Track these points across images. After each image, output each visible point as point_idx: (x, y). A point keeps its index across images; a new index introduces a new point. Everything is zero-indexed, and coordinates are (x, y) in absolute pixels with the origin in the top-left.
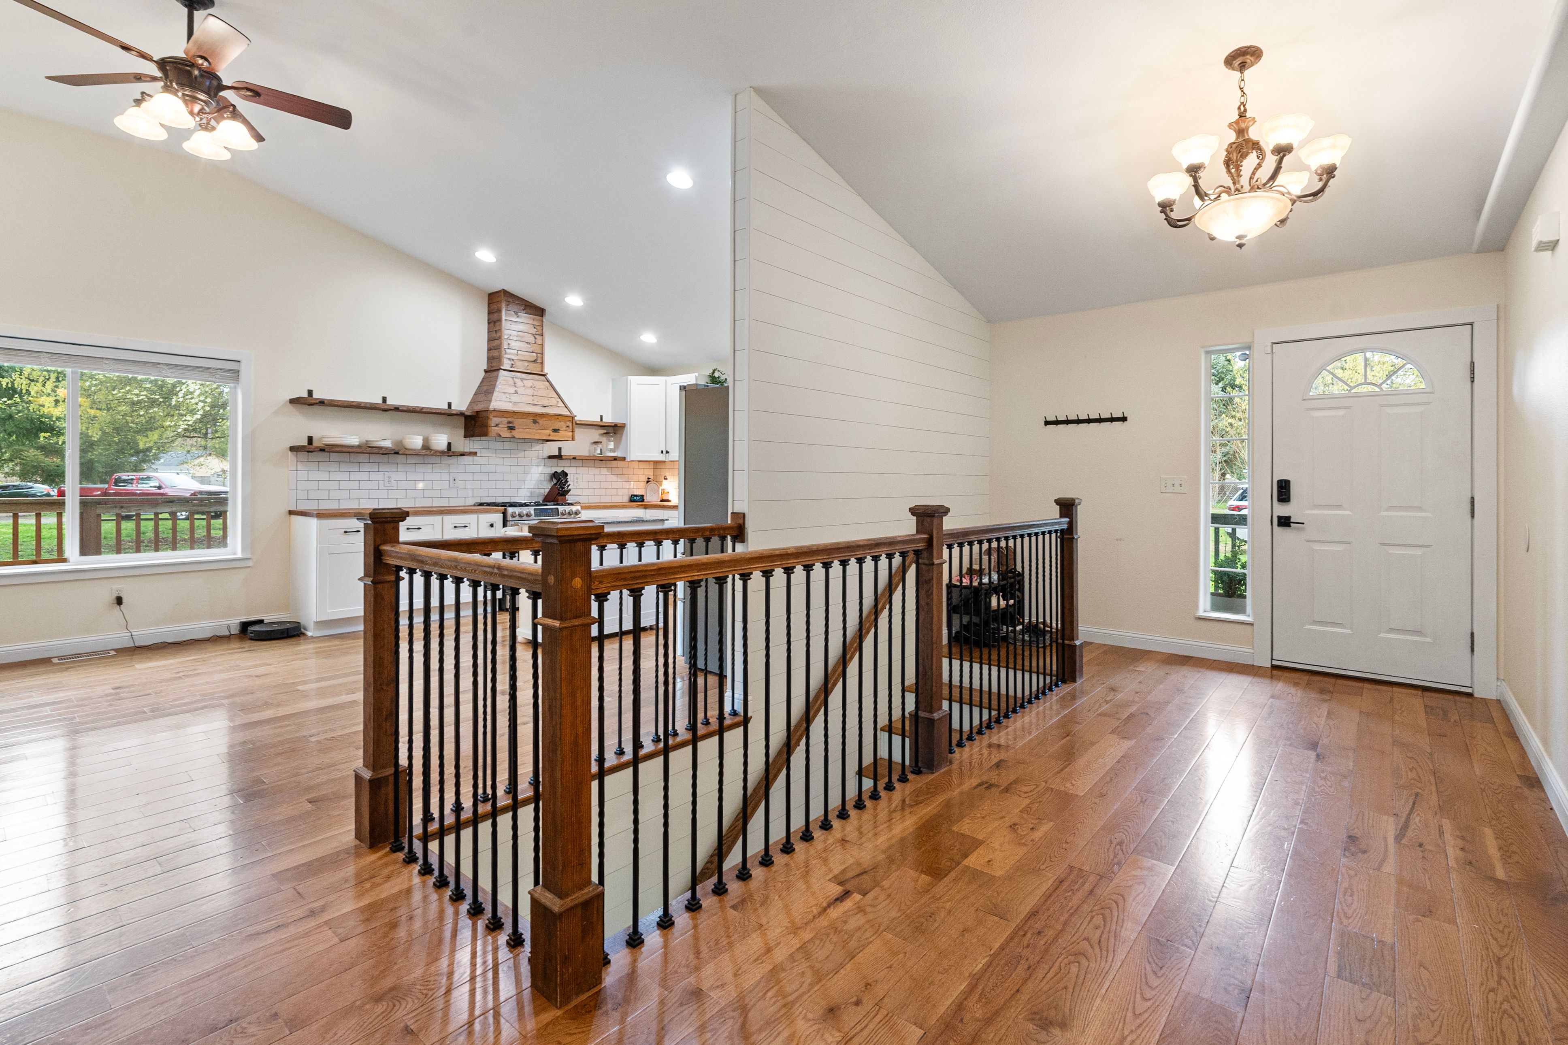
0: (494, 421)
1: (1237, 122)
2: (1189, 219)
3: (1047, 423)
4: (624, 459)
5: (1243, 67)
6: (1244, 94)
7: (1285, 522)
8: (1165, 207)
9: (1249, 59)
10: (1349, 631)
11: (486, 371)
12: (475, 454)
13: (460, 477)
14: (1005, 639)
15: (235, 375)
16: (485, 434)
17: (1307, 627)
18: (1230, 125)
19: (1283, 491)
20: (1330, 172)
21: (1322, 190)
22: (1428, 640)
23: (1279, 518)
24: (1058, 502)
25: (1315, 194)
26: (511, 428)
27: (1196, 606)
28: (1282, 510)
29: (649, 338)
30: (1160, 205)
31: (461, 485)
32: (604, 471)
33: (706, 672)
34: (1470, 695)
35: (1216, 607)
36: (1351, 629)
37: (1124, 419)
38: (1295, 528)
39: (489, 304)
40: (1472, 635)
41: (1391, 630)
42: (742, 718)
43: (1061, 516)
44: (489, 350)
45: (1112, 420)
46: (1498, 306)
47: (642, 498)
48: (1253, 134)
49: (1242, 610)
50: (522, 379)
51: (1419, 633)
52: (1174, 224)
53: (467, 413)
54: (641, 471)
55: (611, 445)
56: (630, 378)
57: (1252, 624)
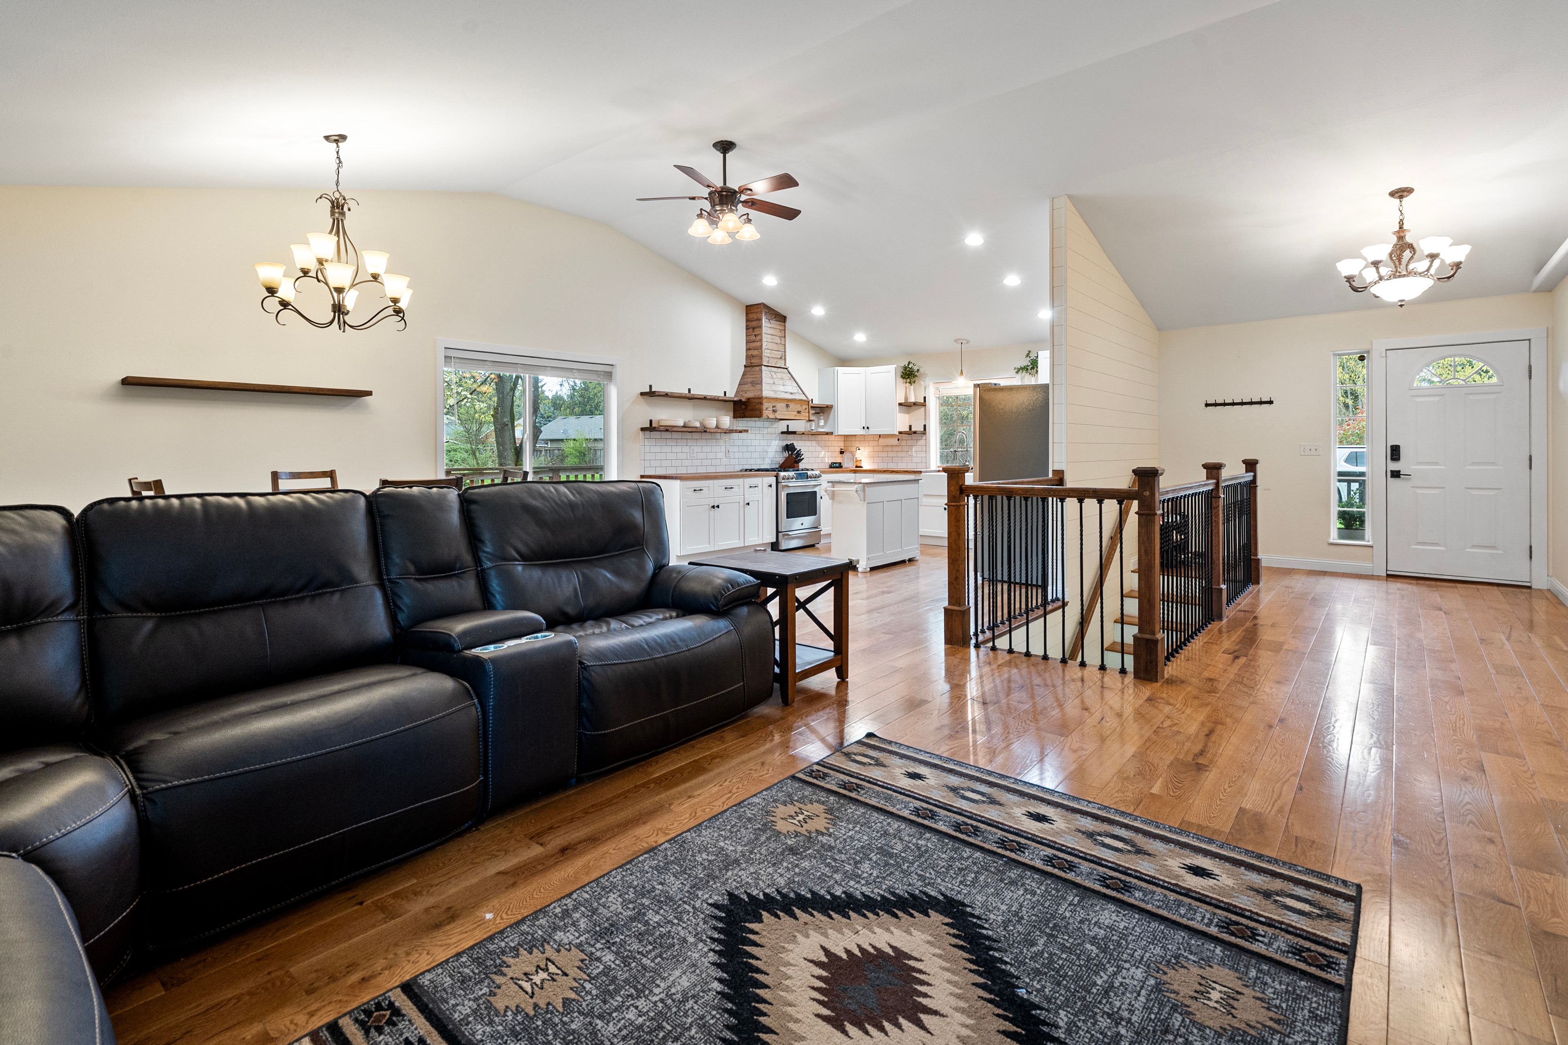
0: (766, 405)
1: (1398, 232)
2: (1366, 287)
3: (1207, 405)
4: (832, 433)
5: (1401, 197)
6: (1402, 214)
7: (1396, 474)
8: (1349, 279)
9: (1405, 194)
10: (1443, 548)
11: (745, 366)
12: (747, 431)
13: (731, 449)
14: (1183, 563)
15: (609, 375)
16: (759, 415)
17: (1413, 547)
18: (1394, 233)
19: (1395, 453)
20: (1458, 265)
21: (1453, 276)
22: (1500, 552)
23: (1392, 472)
24: (1244, 462)
25: (1449, 278)
26: (774, 411)
27: (1328, 535)
28: (1394, 466)
29: (860, 338)
30: (1345, 277)
31: (732, 455)
32: (814, 443)
33: (1003, 582)
34: (1529, 587)
35: (1341, 537)
36: (1445, 547)
37: (1271, 402)
38: (1404, 479)
39: (747, 314)
40: (1531, 547)
41: (1474, 546)
42: (1060, 603)
43: (1247, 472)
44: (748, 350)
45: (1261, 403)
46: (1547, 329)
47: (840, 466)
48: (1409, 239)
49: (1362, 538)
50: (775, 373)
51: (1493, 547)
52: (1355, 289)
53: (736, 399)
54: (835, 443)
55: (822, 423)
56: (837, 368)
57: (1371, 547)
